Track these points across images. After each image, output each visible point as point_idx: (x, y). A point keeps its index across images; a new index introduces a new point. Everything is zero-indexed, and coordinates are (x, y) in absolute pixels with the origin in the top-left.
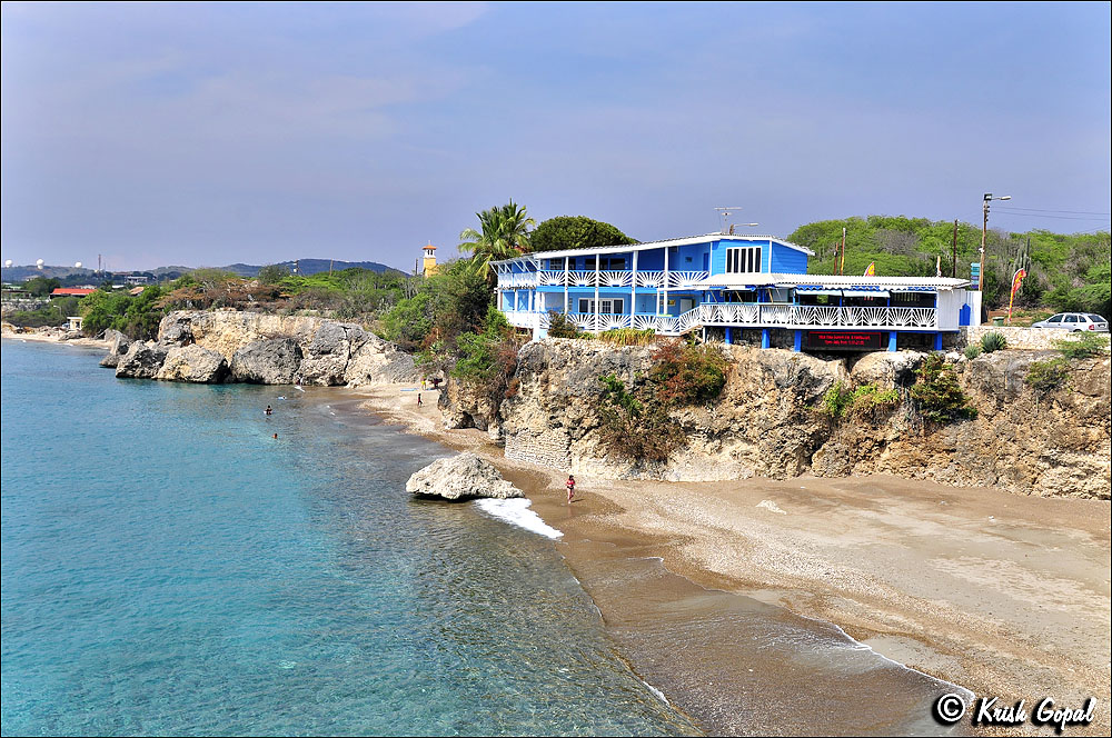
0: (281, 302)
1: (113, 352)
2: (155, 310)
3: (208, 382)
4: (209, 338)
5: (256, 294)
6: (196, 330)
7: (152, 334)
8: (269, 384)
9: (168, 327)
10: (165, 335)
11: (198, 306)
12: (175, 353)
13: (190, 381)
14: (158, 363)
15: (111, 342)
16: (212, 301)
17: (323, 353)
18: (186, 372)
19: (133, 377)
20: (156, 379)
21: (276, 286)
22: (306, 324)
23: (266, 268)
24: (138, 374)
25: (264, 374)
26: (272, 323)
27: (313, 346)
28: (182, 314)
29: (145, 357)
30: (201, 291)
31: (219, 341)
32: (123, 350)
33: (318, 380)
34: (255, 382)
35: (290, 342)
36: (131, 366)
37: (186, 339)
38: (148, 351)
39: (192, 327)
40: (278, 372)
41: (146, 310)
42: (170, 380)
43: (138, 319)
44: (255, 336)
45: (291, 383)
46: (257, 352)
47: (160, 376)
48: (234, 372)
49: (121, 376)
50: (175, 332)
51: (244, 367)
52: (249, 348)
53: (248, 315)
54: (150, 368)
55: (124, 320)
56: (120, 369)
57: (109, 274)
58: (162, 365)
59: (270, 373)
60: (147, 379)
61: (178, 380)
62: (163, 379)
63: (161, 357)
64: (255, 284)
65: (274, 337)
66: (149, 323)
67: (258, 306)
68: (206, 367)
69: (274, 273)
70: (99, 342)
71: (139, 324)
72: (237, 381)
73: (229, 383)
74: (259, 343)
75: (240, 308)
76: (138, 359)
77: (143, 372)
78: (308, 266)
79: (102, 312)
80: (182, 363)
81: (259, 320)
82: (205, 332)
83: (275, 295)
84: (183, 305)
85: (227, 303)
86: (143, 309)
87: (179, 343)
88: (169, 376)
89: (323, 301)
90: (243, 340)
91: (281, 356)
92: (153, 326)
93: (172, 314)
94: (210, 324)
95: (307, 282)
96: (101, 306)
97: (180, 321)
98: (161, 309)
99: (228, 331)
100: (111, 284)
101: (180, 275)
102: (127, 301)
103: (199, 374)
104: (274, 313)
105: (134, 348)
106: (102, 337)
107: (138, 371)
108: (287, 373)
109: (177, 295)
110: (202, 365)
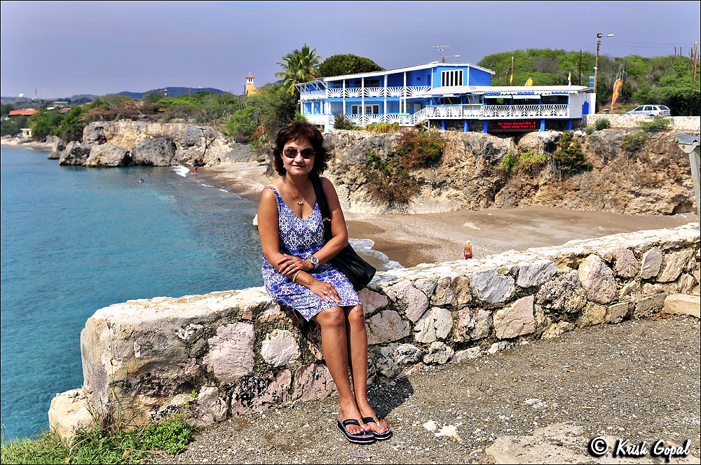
0: (160, 114)
1: (55, 149)
2: (79, 122)
3: (118, 166)
4: (115, 139)
5: (144, 110)
6: (107, 134)
7: (78, 137)
8: (157, 166)
9: (89, 133)
10: (88, 138)
11: (108, 118)
12: (96, 149)
13: (107, 166)
14: (85, 156)
15: (52, 144)
16: (116, 115)
17: (190, 146)
18: (104, 160)
19: (70, 165)
20: (85, 166)
21: (156, 104)
22: (177, 128)
23: (147, 93)
24: (74, 163)
25: (153, 160)
26: (155, 128)
27: (183, 141)
28: (97, 124)
29: (77, 152)
30: (109, 109)
31: (123, 141)
32: (61, 148)
33: (187, 163)
34: (148, 165)
35: (168, 140)
36: (69, 158)
37: (101, 140)
38: (79, 148)
39: (105, 132)
40: (162, 158)
41: (73, 122)
42: (94, 166)
43: (68, 128)
44: (144, 136)
45: (170, 165)
46: (148, 146)
47: (88, 163)
48: (134, 160)
49: (63, 164)
50: (94, 135)
51: (140, 156)
52: (143, 144)
53: (140, 123)
54: (81, 159)
55: (58, 129)
56: (62, 160)
57: (43, 101)
58: (88, 156)
59: (157, 160)
60: (79, 166)
61: (99, 166)
62: (90, 166)
63: (87, 152)
64: (142, 104)
65: (158, 136)
66: (75, 131)
67: (145, 117)
68: (115, 157)
69: (154, 95)
70: (43, 145)
71: (69, 132)
72: (136, 165)
73: (131, 166)
74: (149, 141)
75: (135, 119)
76: (73, 154)
77: (76, 161)
78: (172, 91)
79: (43, 125)
80: (101, 155)
81: (147, 126)
82: (113, 135)
83: (156, 110)
84: (97, 119)
85: (126, 116)
86: (71, 122)
87: (97, 142)
88: (93, 163)
89: (187, 113)
90: (138, 139)
91: (163, 148)
92: (78, 133)
93: (91, 124)
94: (116, 130)
95: (176, 101)
96: (42, 121)
97: (97, 128)
98: (82, 122)
99: (127, 134)
100: (46, 107)
101: (89, 101)
102: (59, 117)
103: (112, 161)
104: (156, 121)
105: (70, 147)
106: (45, 141)
107: (73, 161)
108: (168, 159)
109: (93, 112)
110: (114, 156)
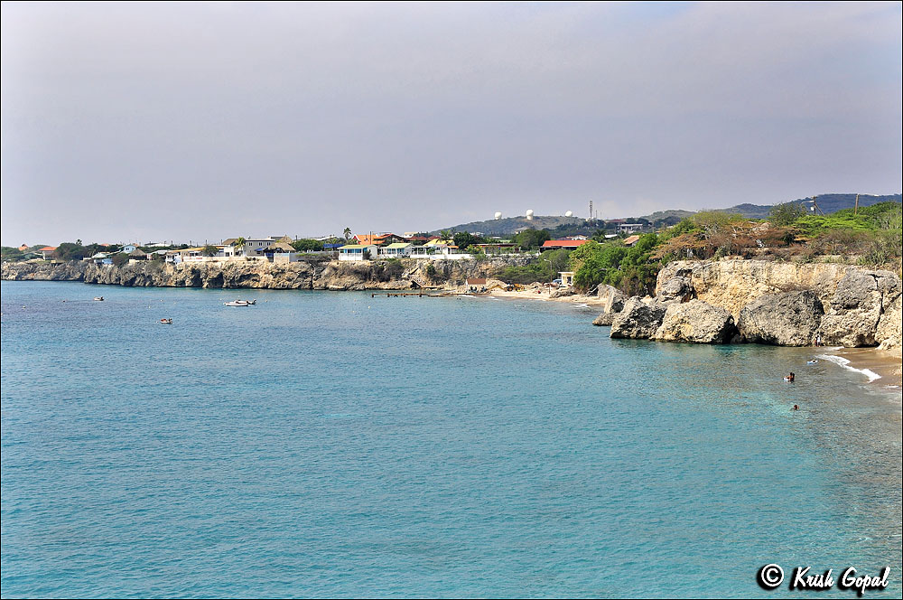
0: (796, 247)
1: (607, 309)
2: (652, 262)
3: (713, 343)
4: (712, 291)
5: (767, 239)
6: (697, 283)
7: (646, 285)
8: (783, 345)
9: (667, 281)
10: (663, 290)
11: (700, 254)
12: (675, 310)
13: (691, 342)
14: (655, 322)
15: (606, 297)
16: (715, 249)
17: (849, 307)
18: (687, 331)
19: (628, 337)
20: (654, 340)
21: (789, 228)
22: (828, 273)
23: (777, 208)
24: (634, 334)
25: (777, 333)
26: (785, 273)
27: (836, 298)
28: (682, 264)
29: (641, 315)
30: (703, 238)
31: (725, 295)
32: (618, 307)
33: (842, 340)
34: (767, 342)
35: (807, 295)
36: (626, 326)
37: (687, 293)
38: (645, 308)
39: (694, 279)
40: (794, 331)
41: (642, 262)
42: (670, 341)
43: (633, 271)
44: (765, 288)
45: (810, 344)
46: (769, 307)
47: (659, 336)
48: (742, 332)
49: (616, 336)
50: (674, 285)
51: (753, 326)
52: (759, 303)
53: (757, 263)
54: (648, 327)
55: (618, 273)
56: (615, 328)
57: (601, 222)
58: (660, 323)
59: (785, 333)
60: (643, 340)
61: (679, 340)
62: (662, 340)
63: (659, 315)
64: (764, 227)
65: (789, 288)
66: (645, 277)
67: (769, 253)
68: (713, 324)
69: (787, 213)
70: (592, 299)
71: (635, 277)
72: (745, 342)
73: (737, 343)
74: (771, 297)
75: (748, 256)
76: (635, 318)
77: (639, 332)
78: (828, 203)
79: (594, 265)
80: (682, 321)
81: (770, 269)
82: (709, 285)
83: (789, 240)
84: (682, 255)
85: (734, 251)
86: (638, 260)
87: (679, 298)
88: (668, 336)
89: (848, 244)
90: (752, 293)
91: (797, 311)
92: (648, 280)
93: (671, 265)
94: (714, 275)
95: (828, 222)
96: (593, 258)
97: (680, 273)
98: (658, 260)
99: (734, 283)
100: (603, 233)
101: (678, 220)
102: (620, 252)
103: (702, 334)
104: (788, 260)
105: (630, 305)
106: (595, 293)
107: (634, 332)
108: (805, 332)
109: (676, 243)
110: (706, 323)
